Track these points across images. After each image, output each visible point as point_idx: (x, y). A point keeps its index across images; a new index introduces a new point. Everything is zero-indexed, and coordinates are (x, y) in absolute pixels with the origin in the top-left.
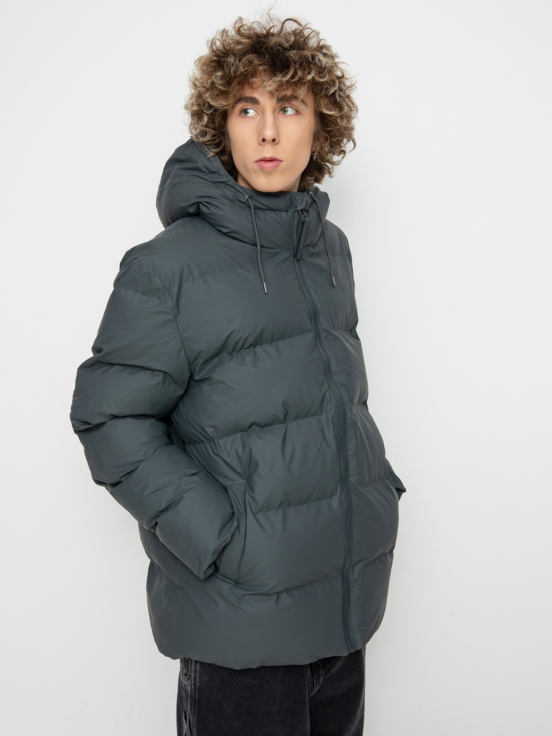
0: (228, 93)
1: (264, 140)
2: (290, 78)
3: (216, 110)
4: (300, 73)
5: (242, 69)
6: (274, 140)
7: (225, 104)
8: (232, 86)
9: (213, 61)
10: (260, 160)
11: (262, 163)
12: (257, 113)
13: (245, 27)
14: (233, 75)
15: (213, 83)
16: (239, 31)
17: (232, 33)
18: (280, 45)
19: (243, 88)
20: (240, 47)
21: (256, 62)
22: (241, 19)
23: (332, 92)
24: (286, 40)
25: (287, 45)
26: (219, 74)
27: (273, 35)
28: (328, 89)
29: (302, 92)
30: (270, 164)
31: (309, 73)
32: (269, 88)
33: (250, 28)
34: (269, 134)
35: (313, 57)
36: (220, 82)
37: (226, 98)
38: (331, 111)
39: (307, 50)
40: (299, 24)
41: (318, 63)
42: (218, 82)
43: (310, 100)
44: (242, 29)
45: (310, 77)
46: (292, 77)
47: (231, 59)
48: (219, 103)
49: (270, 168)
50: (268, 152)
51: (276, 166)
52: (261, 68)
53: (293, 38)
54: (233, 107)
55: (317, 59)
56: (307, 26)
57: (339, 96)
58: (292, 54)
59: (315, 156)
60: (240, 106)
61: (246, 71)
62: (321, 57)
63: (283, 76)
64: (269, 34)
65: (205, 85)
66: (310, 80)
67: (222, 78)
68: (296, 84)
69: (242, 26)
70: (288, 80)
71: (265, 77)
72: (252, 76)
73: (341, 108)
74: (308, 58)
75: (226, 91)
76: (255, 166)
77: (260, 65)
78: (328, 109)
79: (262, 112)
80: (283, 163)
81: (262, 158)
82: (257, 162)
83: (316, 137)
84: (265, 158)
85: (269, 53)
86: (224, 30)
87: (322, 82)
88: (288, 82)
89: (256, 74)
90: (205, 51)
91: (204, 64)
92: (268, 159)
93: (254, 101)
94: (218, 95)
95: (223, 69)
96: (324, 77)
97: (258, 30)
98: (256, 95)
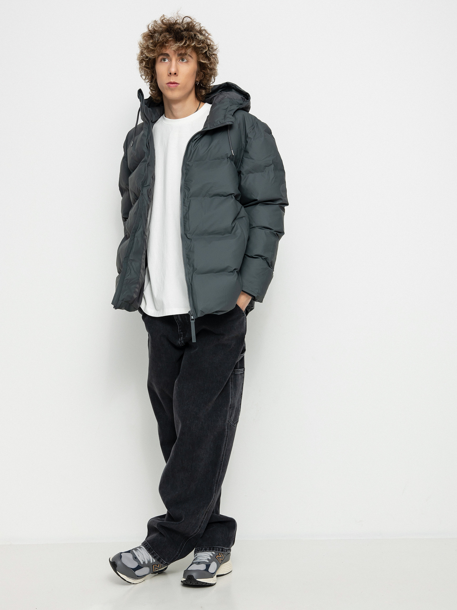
0: (155, 51)
1: (170, 74)
2: (183, 45)
3: (150, 59)
4: (188, 43)
5: (161, 39)
6: (175, 74)
7: (153, 56)
8: (157, 47)
9: (149, 35)
10: (169, 83)
11: (170, 84)
12: (169, 61)
13: (166, 20)
14: (157, 42)
15: (148, 46)
16: (162, 21)
17: (159, 22)
18: (180, 29)
19: (162, 49)
20: (161, 29)
21: (168, 36)
22: (164, 15)
23: (204, 52)
24: (182, 26)
25: (182, 29)
26: (151, 41)
27: (177, 23)
28: (202, 50)
29: (189, 51)
30: (174, 85)
31: (193, 43)
32: (173, 49)
33: (168, 20)
34: (173, 70)
35: (195, 35)
36: (151, 45)
37: (154, 53)
38: (205, 61)
39: (192, 32)
40: (191, 19)
41: (197, 38)
42: (150, 45)
43: (194, 55)
44: (164, 21)
45: (193, 44)
46: (185, 44)
47: (156, 35)
48: (151, 55)
49: (173, 87)
50: (173, 79)
51: (176, 86)
52: (171, 39)
53: (186, 26)
54: (158, 57)
55: (197, 36)
56: (194, 20)
57: (209, 53)
58: (184, 33)
59: (198, 83)
60: (161, 57)
61: (163, 40)
62: (199, 35)
63: (180, 43)
64: (176, 23)
65: (144, 46)
66: (193, 46)
67: (152, 43)
68: (186, 47)
69: (164, 19)
70: (182, 45)
71: (172, 43)
72: (166, 43)
73: (209, 60)
74: (192, 36)
75: (154, 49)
76: (166, 85)
77: (170, 38)
78: (203, 60)
79: (171, 60)
80: (179, 85)
81: (170, 82)
82: (167, 84)
83: (198, 74)
84: (171, 82)
85: (174, 33)
86: (155, 21)
87: (199, 47)
88: (182, 46)
89: (167, 42)
90: (146, 30)
91: (144, 37)
92: (173, 83)
93: (167, 55)
94: (150, 51)
95: (153, 39)
96: (200, 45)
97: (172, 21)
98: (168, 52)
